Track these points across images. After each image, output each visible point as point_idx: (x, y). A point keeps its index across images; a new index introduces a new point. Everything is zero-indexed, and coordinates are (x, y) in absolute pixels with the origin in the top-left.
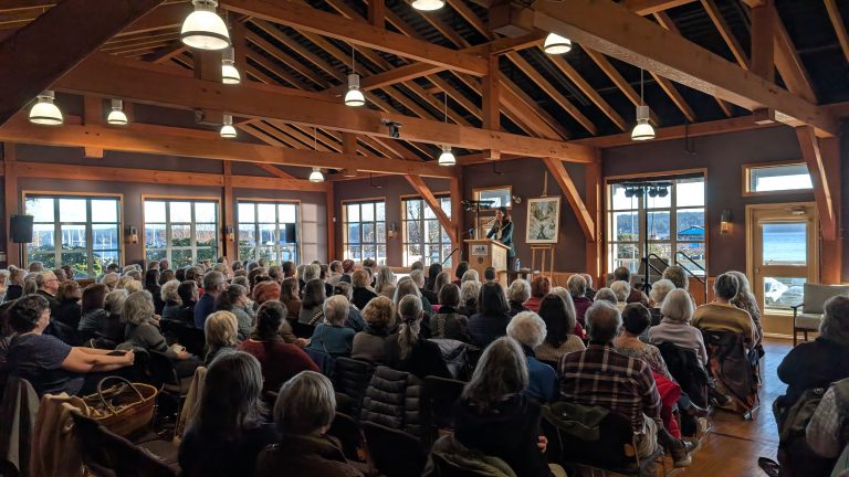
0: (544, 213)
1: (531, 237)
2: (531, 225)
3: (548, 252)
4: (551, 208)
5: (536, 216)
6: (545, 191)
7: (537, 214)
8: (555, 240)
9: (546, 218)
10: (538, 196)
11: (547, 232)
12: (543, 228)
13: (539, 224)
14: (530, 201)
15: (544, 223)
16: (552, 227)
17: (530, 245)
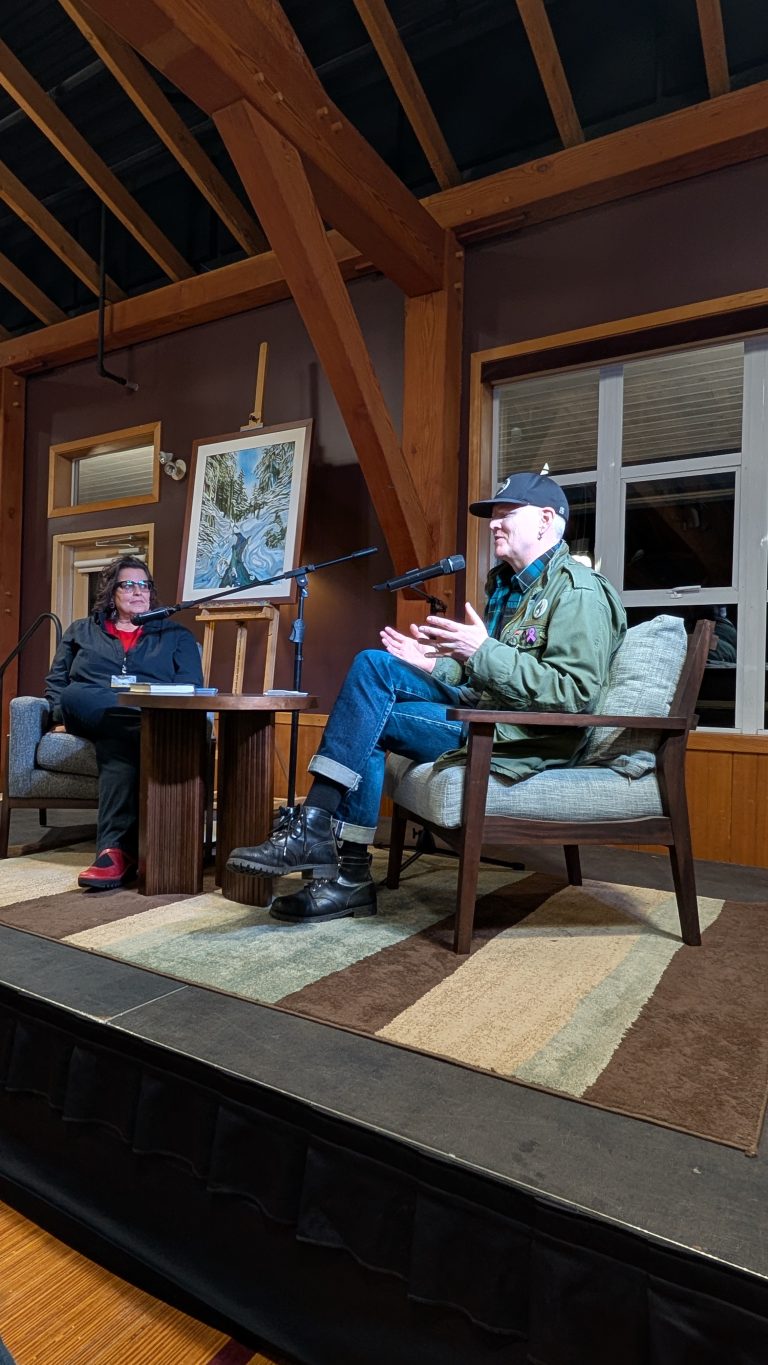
0: (250, 490)
1: (202, 581)
2: (205, 538)
3: (257, 633)
4: (274, 471)
5: (222, 503)
6: (257, 414)
7: (224, 496)
8: (283, 589)
9: (257, 507)
10: (231, 428)
11: (258, 559)
12: (242, 541)
13: (228, 528)
14: (205, 452)
15: (248, 525)
16: (274, 541)
17: (193, 607)
